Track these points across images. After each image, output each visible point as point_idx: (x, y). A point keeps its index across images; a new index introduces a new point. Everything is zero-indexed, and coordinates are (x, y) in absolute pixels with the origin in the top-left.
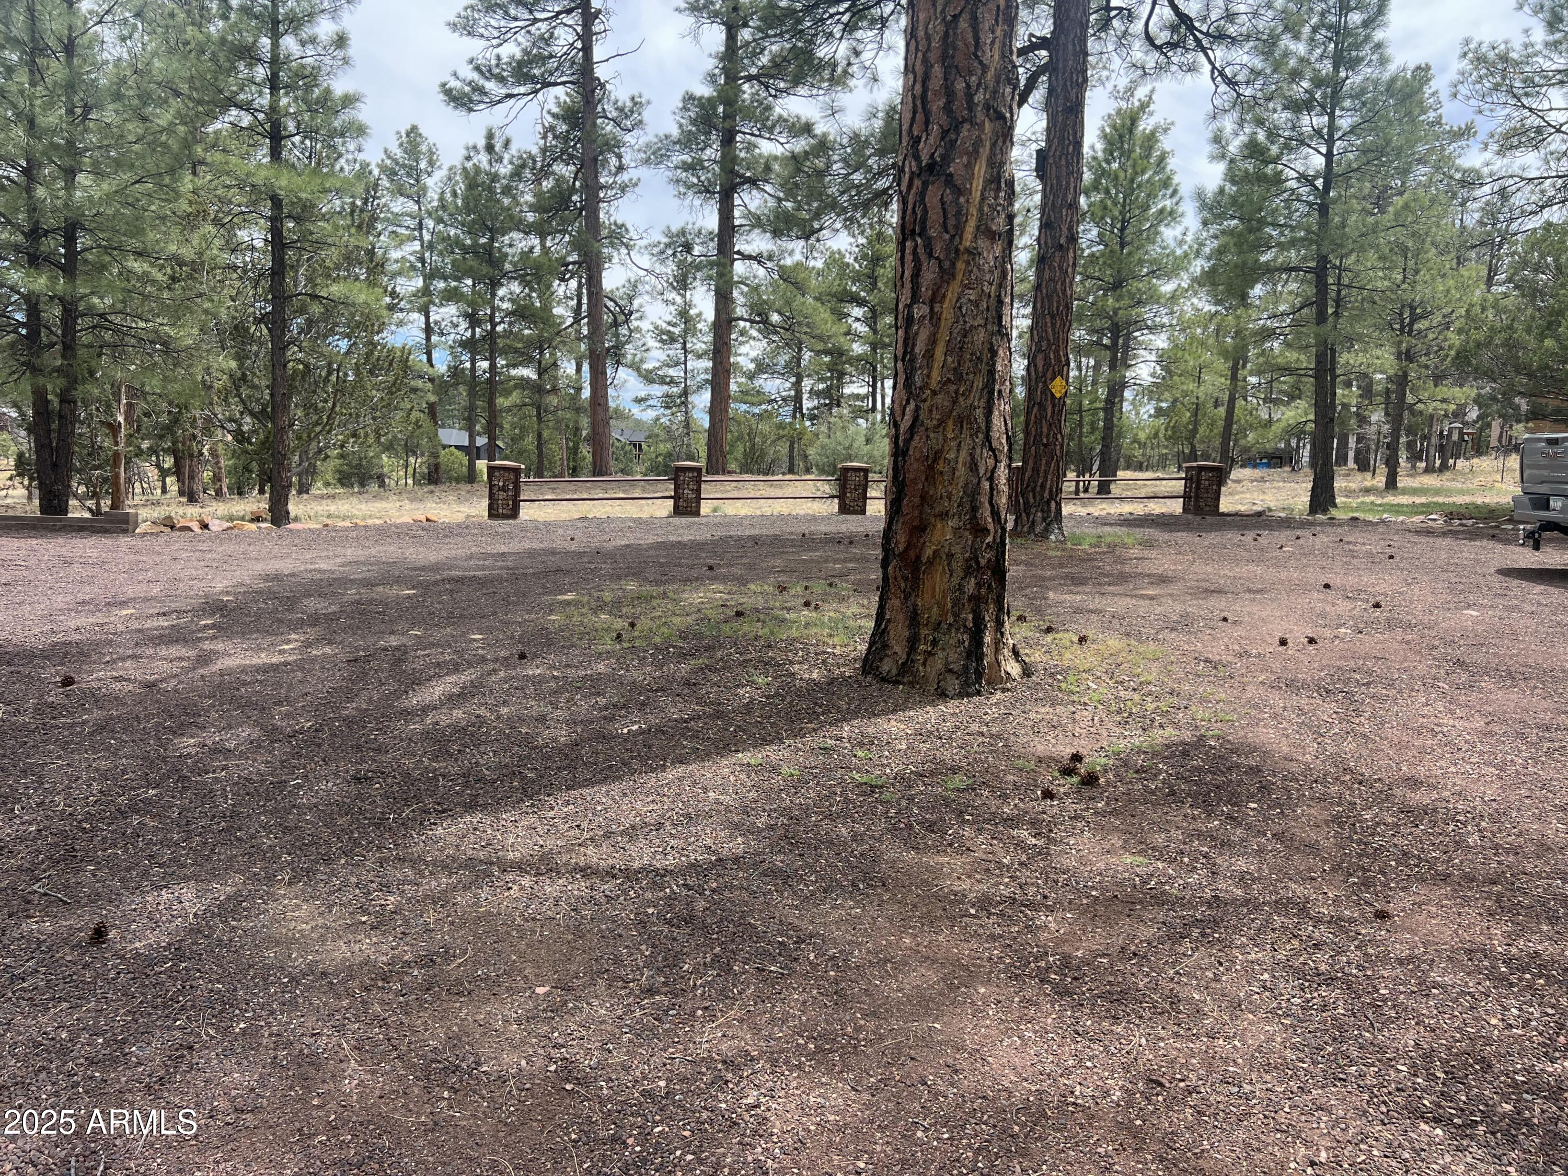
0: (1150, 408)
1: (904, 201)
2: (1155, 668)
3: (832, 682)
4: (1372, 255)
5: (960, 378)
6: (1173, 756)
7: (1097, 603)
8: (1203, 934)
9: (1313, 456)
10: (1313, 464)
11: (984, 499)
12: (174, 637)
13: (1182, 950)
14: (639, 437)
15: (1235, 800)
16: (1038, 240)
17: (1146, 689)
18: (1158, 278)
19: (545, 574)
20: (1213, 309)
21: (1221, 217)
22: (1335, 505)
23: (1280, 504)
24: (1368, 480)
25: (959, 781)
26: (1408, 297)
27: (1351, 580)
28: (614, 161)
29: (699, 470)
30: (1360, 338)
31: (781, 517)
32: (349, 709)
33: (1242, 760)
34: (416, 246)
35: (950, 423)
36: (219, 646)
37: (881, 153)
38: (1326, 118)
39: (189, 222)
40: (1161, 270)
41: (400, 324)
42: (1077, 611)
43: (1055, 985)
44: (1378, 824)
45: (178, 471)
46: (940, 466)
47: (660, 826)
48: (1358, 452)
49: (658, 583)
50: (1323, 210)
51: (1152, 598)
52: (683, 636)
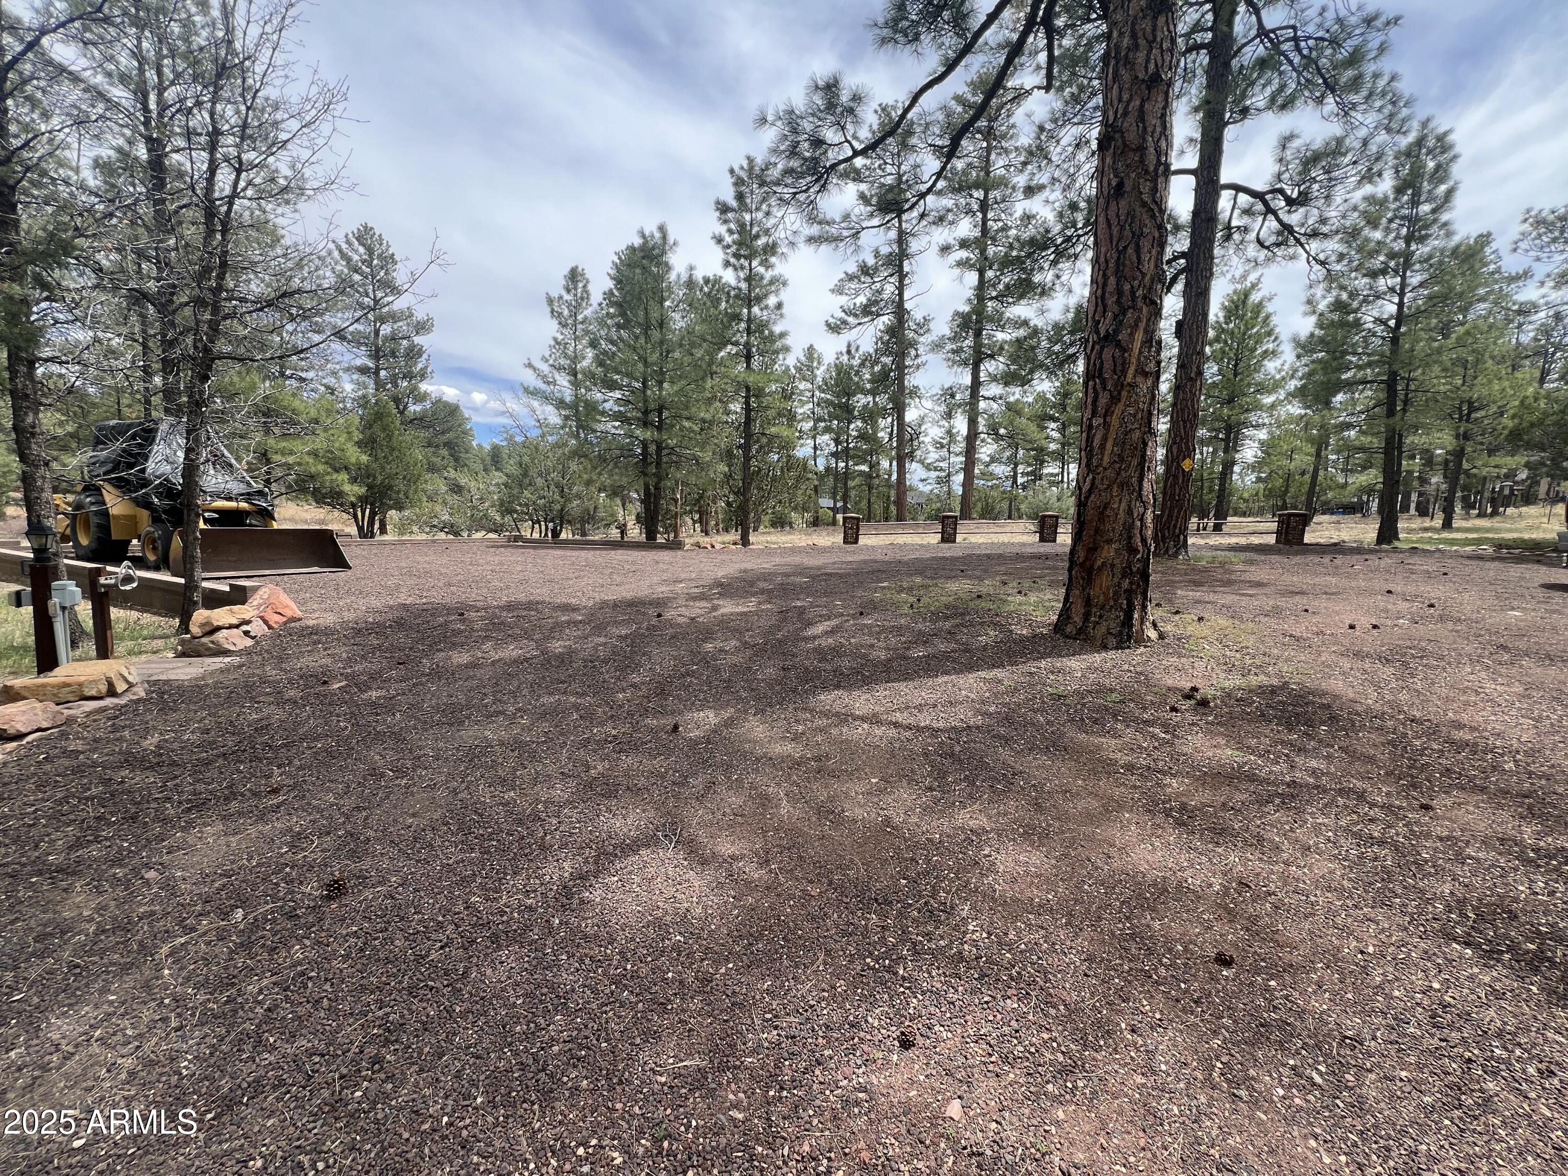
0: (1253, 477)
1: (1088, 358)
2: (1252, 639)
3: (1035, 636)
4: (1436, 369)
5: (1122, 460)
6: (1263, 693)
7: (1212, 597)
8: (1284, 803)
9: (1380, 506)
10: (1380, 511)
11: (1137, 532)
12: (702, 597)
13: (1267, 810)
14: (922, 500)
15: (1310, 723)
16: (1176, 376)
17: (1245, 651)
18: (1261, 394)
19: (873, 572)
20: (1303, 412)
21: (1313, 351)
22: (1398, 539)
23: (1352, 538)
24: (1427, 523)
25: (1115, 696)
26: (1466, 396)
27: (1411, 589)
28: (913, 353)
29: (956, 517)
30: (1423, 426)
31: (1003, 544)
32: (779, 636)
33: (1317, 699)
34: (811, 405)
35: (1115, 486)
36: (721, 603)
37: (1072, 333)
38: (1399, 279)
39: (709, 401)
40: (1262, 389)
41: (802, 445)
42: (1198, 602)
43: (1176, 820)
44: (1426, 748)
45: (700, 521)
46: (1108, 512)
47: (935, 706)
48: (1418, 504)
49: (932, 578)
50: (1395, 341)
51: (1251, 596)
52: (947, 607)
